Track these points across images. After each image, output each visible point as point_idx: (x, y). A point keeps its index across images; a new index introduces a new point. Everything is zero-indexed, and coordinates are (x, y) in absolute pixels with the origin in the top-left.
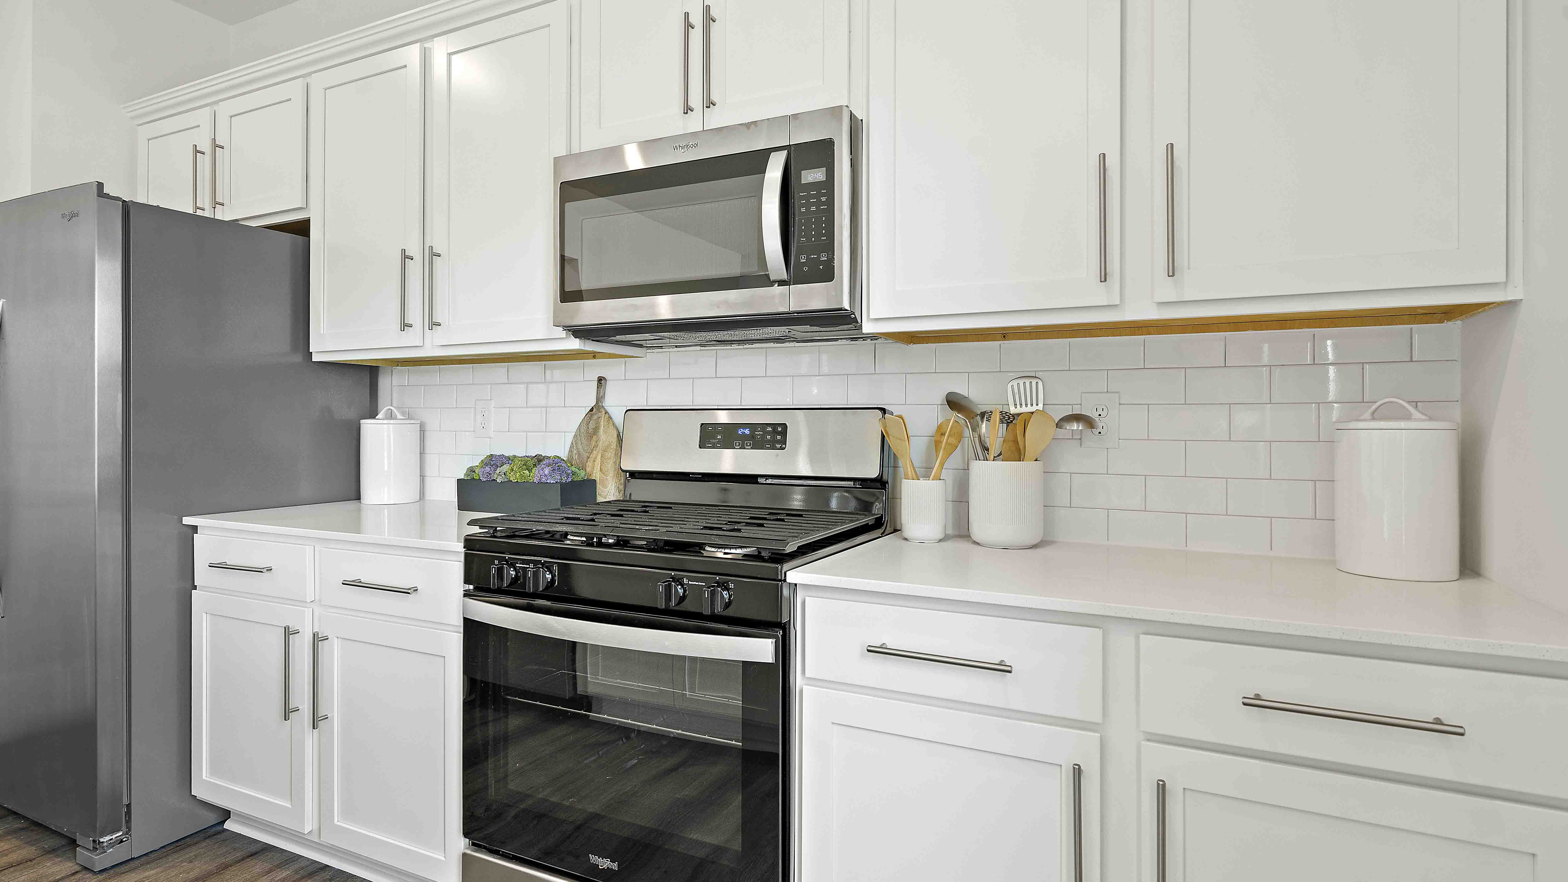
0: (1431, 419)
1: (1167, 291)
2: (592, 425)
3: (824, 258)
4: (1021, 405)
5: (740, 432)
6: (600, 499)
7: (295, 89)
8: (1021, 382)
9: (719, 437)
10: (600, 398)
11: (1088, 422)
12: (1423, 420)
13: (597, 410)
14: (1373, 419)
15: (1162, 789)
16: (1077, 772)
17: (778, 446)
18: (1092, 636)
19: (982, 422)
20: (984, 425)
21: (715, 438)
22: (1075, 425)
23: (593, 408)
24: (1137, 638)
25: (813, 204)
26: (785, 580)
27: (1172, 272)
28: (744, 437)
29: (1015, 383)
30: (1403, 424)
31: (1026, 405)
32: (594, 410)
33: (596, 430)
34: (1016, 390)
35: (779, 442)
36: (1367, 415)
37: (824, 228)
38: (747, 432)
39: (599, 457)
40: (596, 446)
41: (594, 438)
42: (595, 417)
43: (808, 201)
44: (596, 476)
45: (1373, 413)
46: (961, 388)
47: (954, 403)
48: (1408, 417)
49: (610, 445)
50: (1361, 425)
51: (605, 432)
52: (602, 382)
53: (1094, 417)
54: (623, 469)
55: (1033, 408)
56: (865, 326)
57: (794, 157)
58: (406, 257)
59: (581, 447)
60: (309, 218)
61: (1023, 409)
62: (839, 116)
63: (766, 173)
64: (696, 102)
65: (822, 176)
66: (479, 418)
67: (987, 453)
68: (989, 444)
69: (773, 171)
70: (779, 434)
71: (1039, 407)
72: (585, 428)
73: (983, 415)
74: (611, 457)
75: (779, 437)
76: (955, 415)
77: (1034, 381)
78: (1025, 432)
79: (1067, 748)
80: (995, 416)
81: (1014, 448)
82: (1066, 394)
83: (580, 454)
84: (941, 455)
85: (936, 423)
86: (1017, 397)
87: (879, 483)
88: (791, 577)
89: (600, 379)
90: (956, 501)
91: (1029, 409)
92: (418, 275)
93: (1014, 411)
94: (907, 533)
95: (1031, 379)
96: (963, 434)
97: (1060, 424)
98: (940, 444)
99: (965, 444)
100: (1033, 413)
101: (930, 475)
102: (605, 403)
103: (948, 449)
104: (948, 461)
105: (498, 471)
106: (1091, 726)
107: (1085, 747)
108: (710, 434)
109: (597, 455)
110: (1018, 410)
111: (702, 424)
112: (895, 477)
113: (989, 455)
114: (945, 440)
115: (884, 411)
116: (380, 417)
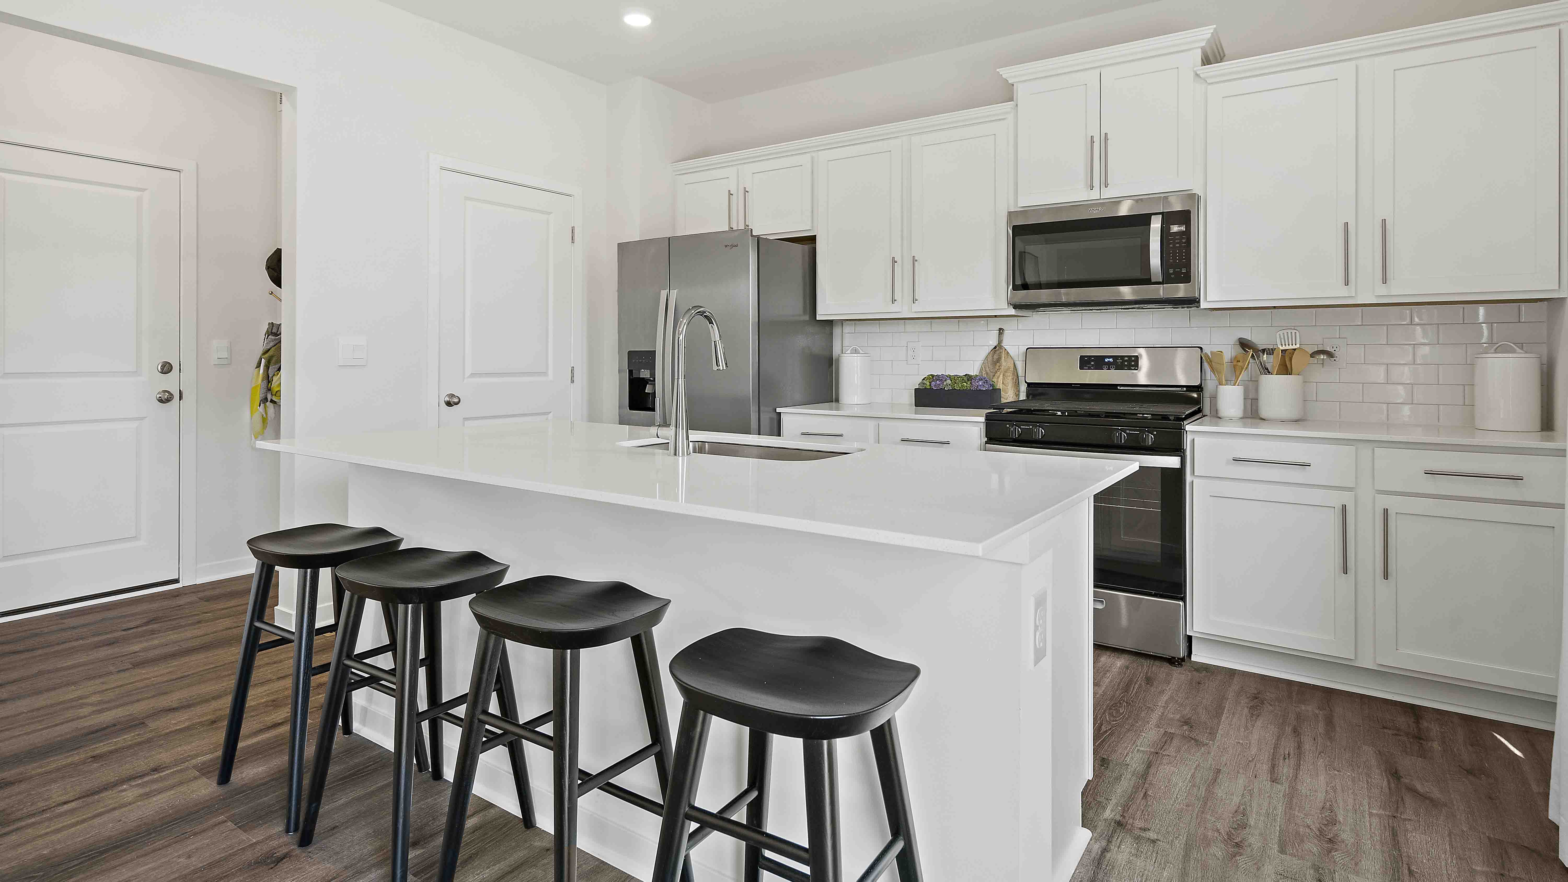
0: (1526, 352)
1: (1382, 290)
2: (996, 357)
3: (1184, 271)
4: (1285, 345)
5: (1106, 361)
6: (1003, 401)
7: (805, 159)
8: (1285, 332)
9: (1092, 363)
10: (1000, 342)
11: (1330, 355)
12: (1521, 353)
13: (998, 348)
14: (1496, 352)
15: (1386, 511)
16: (1344, 507)
17: (1133, 368)
18: (1350, 449)
19: (1264, 354)
20: (1265, 356)
21: (1089, 363)
22: (1322, 356)
23: (996, 346)
24: (1373, 450)
25: (1178, 243)
26: (1185, 430)
27: (1385, 281)
28: (1109, 363)
29: (1281, 333)
30: (1510, 355)
32: (997, 348)
33: (999, 360)
34: (1282, 337)
35: (1133, 366)
36: (1493, 350)
37: (1184, 256)
38: (1111, 360)
39: (1001, 376)
40: (999, 370)
41: (998, 364)
42: (998, 352)
43: (1174, 241)
44: (1000, 385)
45: (1496, 350)
46: (1247, 335)
47: (1244, 344)
48: (1514, 352)
49: (1009, 368)
50: (1489, 355)
51: (1005, 361)
52: (1001, 331)
53: (1334, 352)
54: (1026, 382)
55: (1294, 347)
56: (1203, 305)
57: (1169, 218)
58: (894, 261)
59: (988, 370)
60: (816, 235)
61: (1287, 347)
62: (1193, 198)
63: (1151, 225)
64: (1096, 183)
65: (1183, 228)
66: (910, 353)
67: (1267, 371)
68: (1269, 366)
69: (1156, 224)
70: (1133, 361)
71: (1298, 346)
72: (990, 358)
73: (1263, 351)
74: (1010, 375)
75: (1133, 363)
76: (1245, 350)
77: (1294, 332)
78: (1291, 360)
79: (1337, 499)
80: (1270, 352)
81: (1285, 369)
82: (1316, 339)
83: (987, 374)
84: (1238, 373)
85: (1234, 355)
86: (1283, 340)
87: (1199, 389)
88: (1188, 428)
89: (1000, 329)
90: (1251, 397)
91: (1291, 347)
92: (903, 271)
93: (1282, 348)
94: (1221, 414)
95: (1292, 331)
96: (1252, 361)
97: (1313, 355)
98: (1236, 366)
99: (1253, 366)
100: (1295, 349)
101: (1233, 382)
102: (1004, 344)
103: (1242, 369)
104: (1243, 376)
105: (945, 383)
106: (1350, 489)
107: (1346, 498)
108: (1087, 362)
109: (1000, 374)
110: (1284, 348)
111: (1081, 356)
112: (1210, 386)
113: (1269, 372)
114: (1239, 364)
115: (1201, 348)
116: (849, 352)
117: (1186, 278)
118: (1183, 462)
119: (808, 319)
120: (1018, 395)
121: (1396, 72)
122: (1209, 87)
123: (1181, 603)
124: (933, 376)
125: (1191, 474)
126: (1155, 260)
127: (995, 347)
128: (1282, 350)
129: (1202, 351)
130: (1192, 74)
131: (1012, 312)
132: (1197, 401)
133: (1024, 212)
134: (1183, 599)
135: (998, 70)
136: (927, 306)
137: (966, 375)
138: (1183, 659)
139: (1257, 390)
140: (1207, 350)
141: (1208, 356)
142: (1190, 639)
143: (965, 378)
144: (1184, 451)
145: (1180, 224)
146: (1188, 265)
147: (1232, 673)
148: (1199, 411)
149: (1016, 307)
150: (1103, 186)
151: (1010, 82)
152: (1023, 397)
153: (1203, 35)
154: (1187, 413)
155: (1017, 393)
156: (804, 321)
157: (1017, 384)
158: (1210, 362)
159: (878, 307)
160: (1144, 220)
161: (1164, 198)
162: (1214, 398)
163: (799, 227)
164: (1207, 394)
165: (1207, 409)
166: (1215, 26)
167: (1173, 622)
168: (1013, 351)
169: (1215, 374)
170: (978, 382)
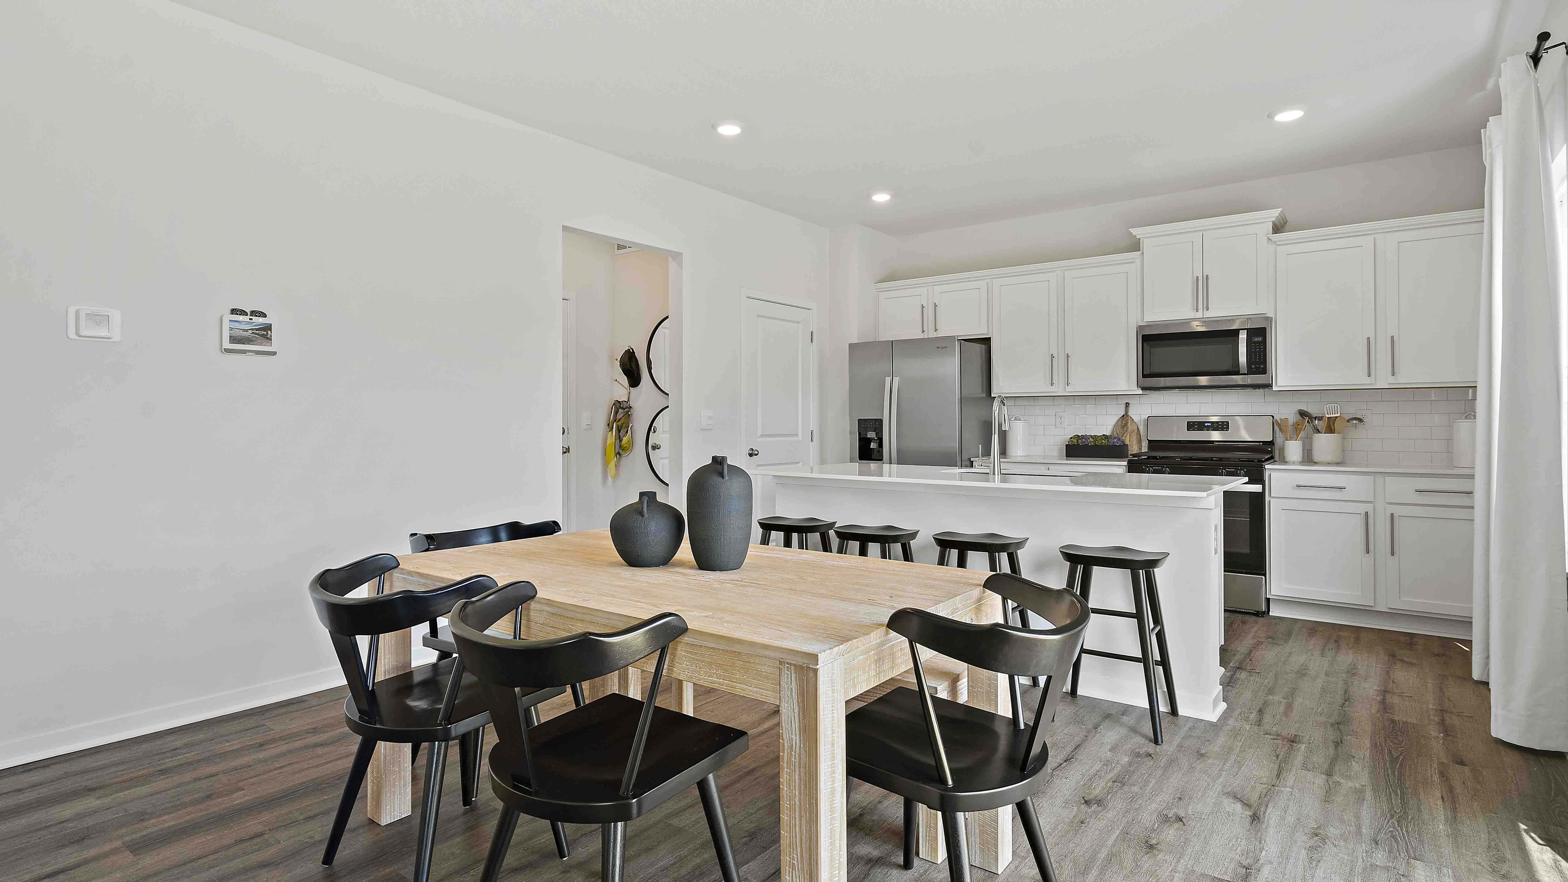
1: (1392, 380)
2: (1124, 422)
3: (1262, 366)
5: (1205, 425)
7: (982, 284)
8: (1330, 406)
9: (1196, 426)
10: (1127, 412)
11: (1360, 420)
13: (1125, 417)
14: (1466, 419)
15: (1392, 515)
16: (1367, 513)
17: (1225, 430)
18: (1372, 478)
19: (1316, 420)
20: (1317, 421)
21: (1194, 427)
22: (1355, 421)
24: (1385, 478)
25: (1257, 348)
26: (1265, 469)
27: (1393, 374)
28: (1208, 427)
29: (1328, 406)
31: (1330, 414)
33: (1126, 424)
34: (1328, 409)
35: (1225, 428)
36: (1464, 418)
37: (1262, 357)
38: (1209, 424)
39: (1128, 435)
40: (1126, 431)
41: (1126, 428)
42: (1125, 419)
43: (1255, 348)
44: (1127, 442)
45: (1466, 417)
46: (1304, 408)
47: (1303, 414)
49: (1133, 431)
50: (1461, 420)
51: (1131, 425)
52: (1127, 405)
53: (1363, 419)
54: (1148, 440)
55: (1336, 415)
56: (1274, 388)
57: (1251, 333)
58: (1052, 357)
59: (1118, 431)
60: (990, 338)
61: (1332, 416)
62: (1269, 320)
63: (1240, 336)
64: (1200, 306)
65: (1260, 339)
66: (1058, 419)
67: (1318, 431)
68: (1319, 428)
69: (1243, 336)
70: (1225, 425)
71: (1339, 415)
72: (1120, 423)
73: (1316, 418)
74: (1134, 434)
75: (1225, 426)
76: (1303, 418)
77: (1336, 405)
78: (1334, 423)
79: (1362, 508)
80: (1320, 419)
81: (1330, 430)
82: (1351, 410)
83: (1118, 435)
84: (1298, 432)
85: (1295, 421)
86: (1329, 411)
87: (1271, 443)
88: (1267, 467)
89: (1126, 403)
90: (1307, 448)
91: (1334, 415)
92: (1059, 363)
93: (1327, 416)
94: (1287, 460)
95: (1335, 405)
96: (1307, 424)
97: (1348, 421)
98: (1297, 428)
99: (1308, 428)
100: (1337, 417)
101: (1295, 439)
102: (1130, 413)
103: (1301, 430)
104: (1302, 434)
105: (1089, 441)
106: (1371, 502)
107: (1369, 508)
108: (1192, 426)
109: (1127, 434)
110: (1329, 416)
111: (1188, 422)
112: (1279, 440)
113: (1319, 432)
114: (1300, 426)
115: (1273, 416)
116: (1013, 419)
117: (1264, 371)
118: (1264, 488)
119: (985, 396)
120: (1141, 449)
121: (1400, 243)
122: (1278, 247)
123: (1263, 577)
124: (1078, 436)
125: (1269, 496)
126: (1243, 359)
127: (1123, 416)
128: (1328, 418)
129: (1273, 418)
130: (1266, 238)
131: (1140, 392)
132: (1271, 452)
133: (1149, 326)
134: (1265, 575)
135: (1129, 230)
136: (1079, 386)
137: (1103, 435)
138: (1264, 613)
139: (1311, 445)
140: (1277, 417)
141: (1278, 422)
142: (1268, 600)
143: (1103, 437)
144: (1264, 482)
145: (1258, 336)
146: (1264, 362)
147: (1296, 621)
148: (1272, 458)
149: (1143, 389)
150: (1205, 310)
151: (1138, 237)
152: (1145, 449)
153: (1274, 214)
154: (1266, 457)
155: (1140, 447)
156: (983, 398)
157: (1140, 441)
158: (1279, 425)
159: (1040, 387)
160: (1236, 333)
161: (1249, 318)
162: (1282, 450)
163: (980, 332)
164: (1277, 446)
165: (1277, 457)
166: (1281, 209)
167: (1257, 589)
168: (1136, 419)
169: (1282, 434)
170: (1113, 440)
